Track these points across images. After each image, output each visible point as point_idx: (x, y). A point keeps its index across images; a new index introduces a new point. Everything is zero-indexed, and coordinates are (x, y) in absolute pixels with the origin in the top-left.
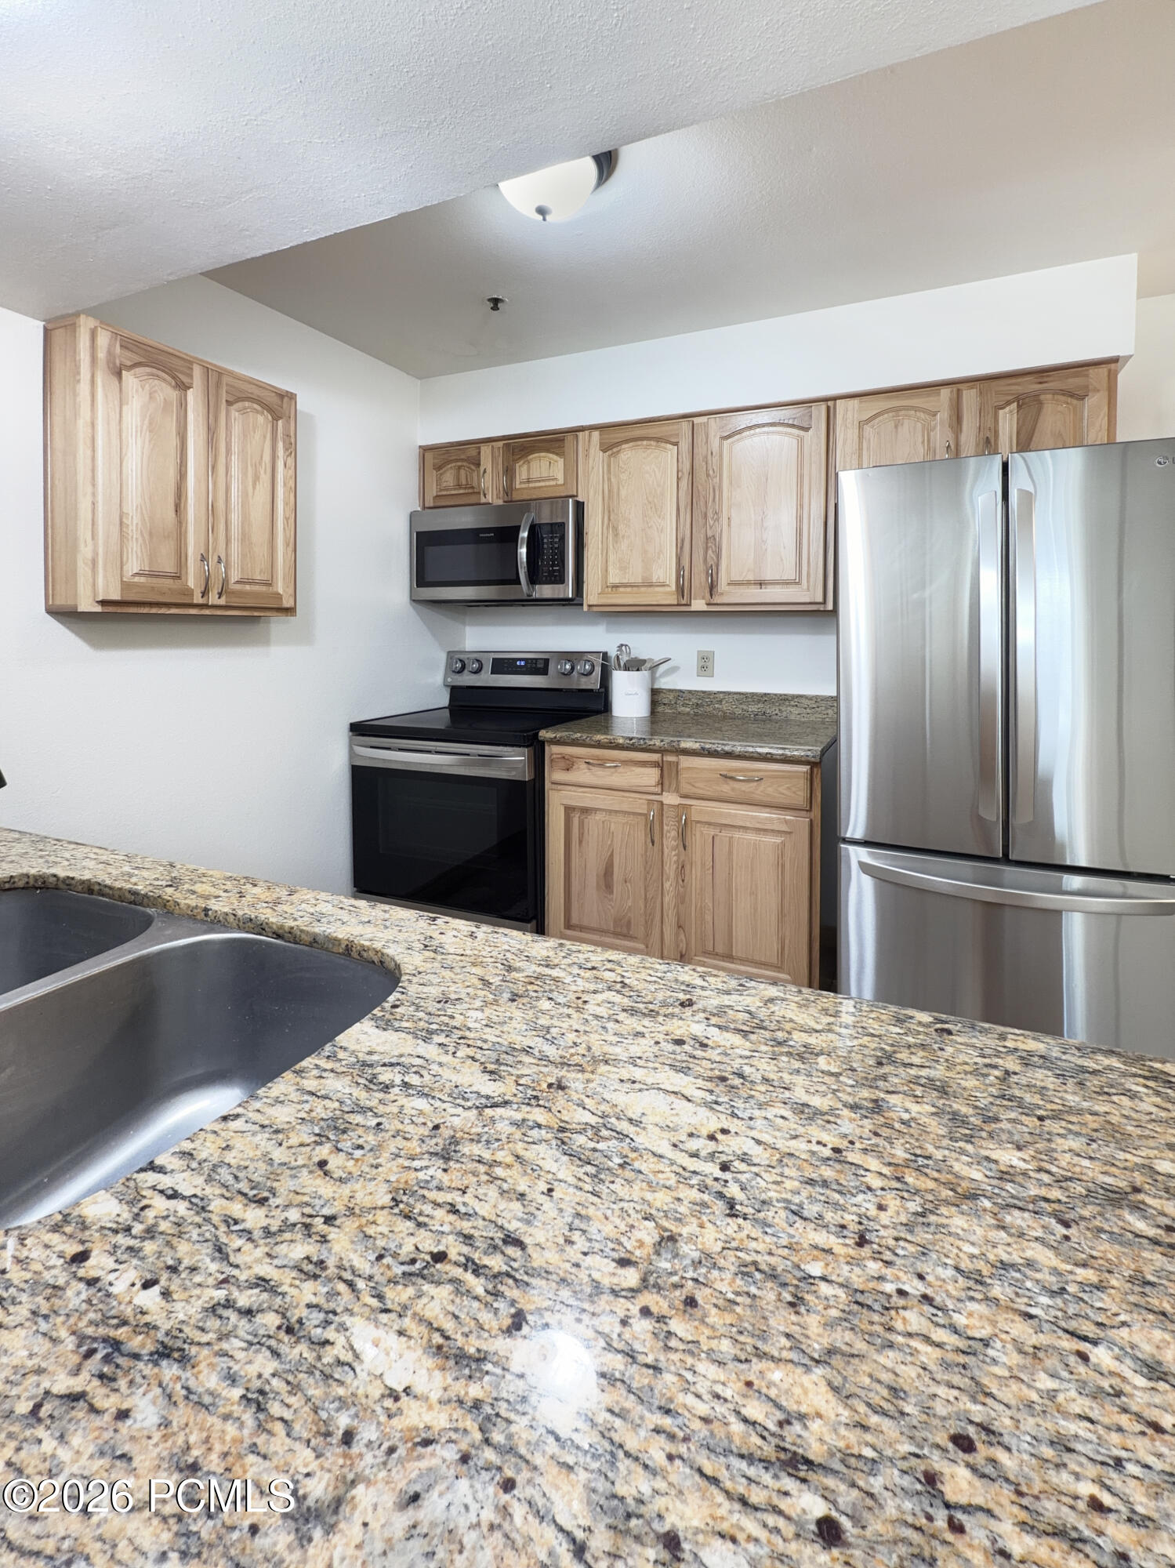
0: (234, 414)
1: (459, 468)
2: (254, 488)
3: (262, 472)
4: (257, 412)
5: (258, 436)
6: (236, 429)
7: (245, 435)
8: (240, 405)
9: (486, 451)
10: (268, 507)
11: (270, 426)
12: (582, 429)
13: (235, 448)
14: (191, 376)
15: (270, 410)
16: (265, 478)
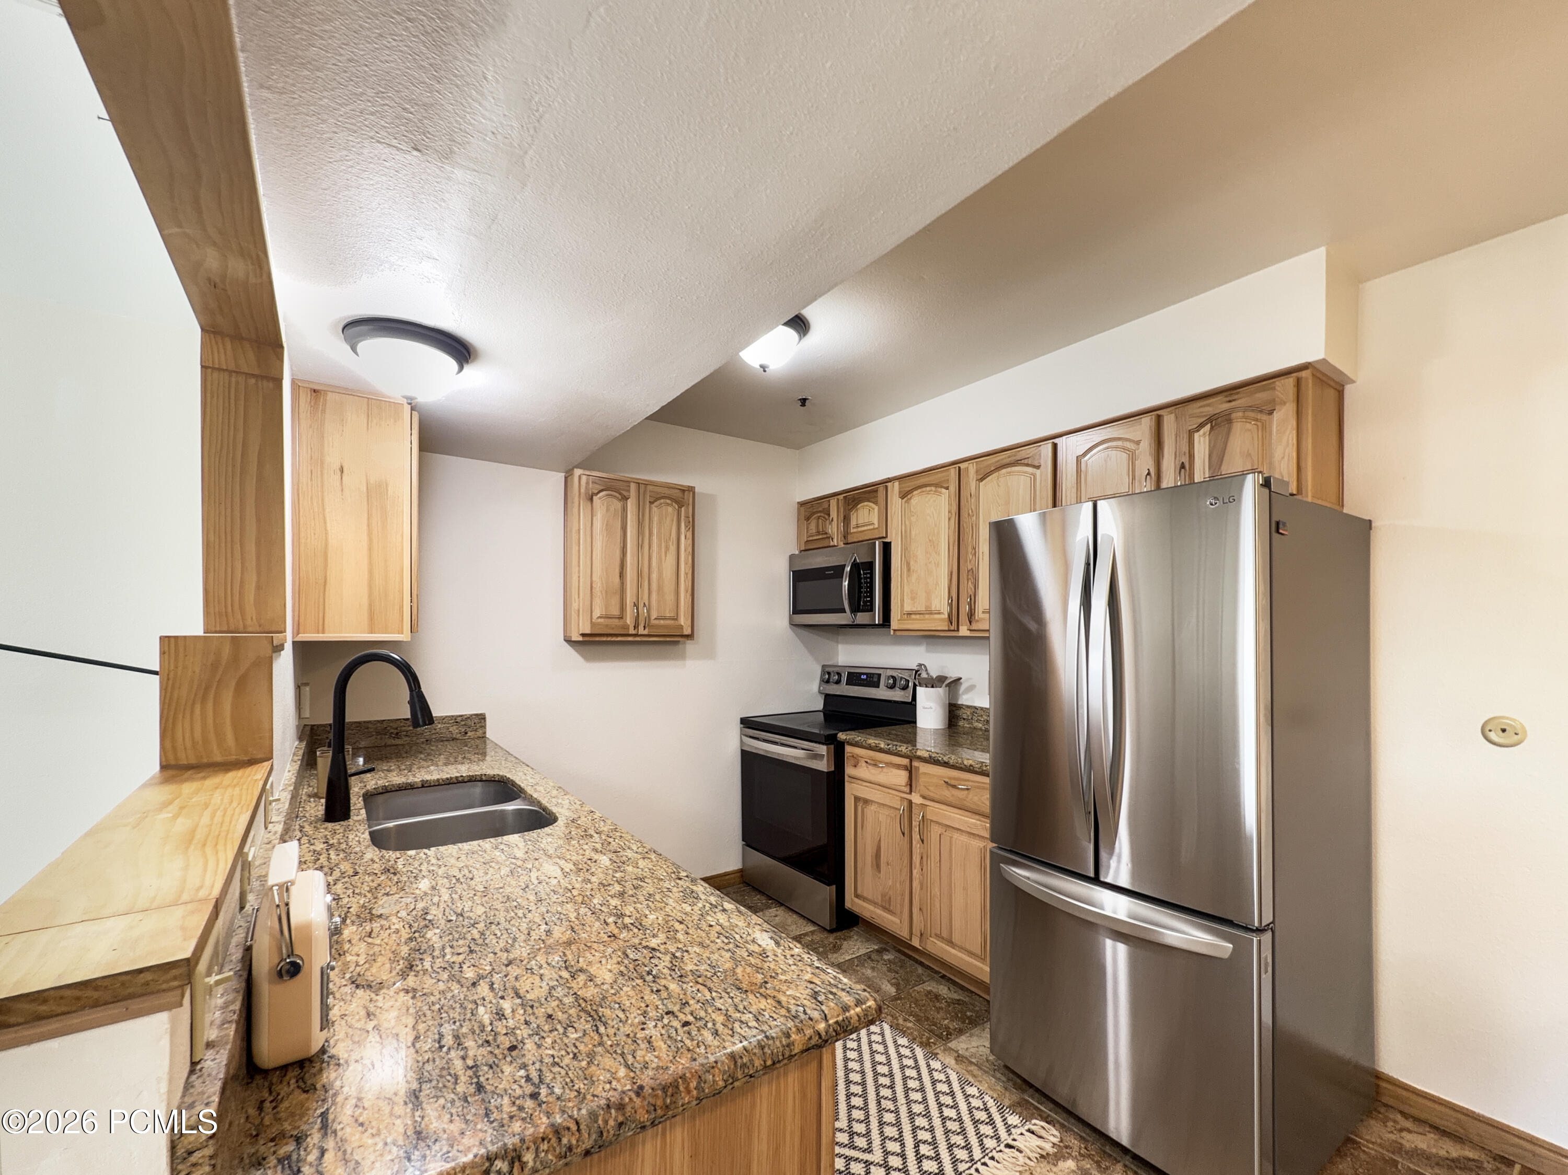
0: (654, 509)
1: (819, 518)
2: (666, 556)
3: (671, 544)
4: (668, 504)
5: (668, 519)
6: (655, 519)
7: (660, 522)
8: (656, 504)
9: (833, 502)
10: (675, 568)
11: (676, 513)
12: (889, 480)
13: (655, 531)
14: (629, 491)
15: (676, 502)
16: (673, 548)
